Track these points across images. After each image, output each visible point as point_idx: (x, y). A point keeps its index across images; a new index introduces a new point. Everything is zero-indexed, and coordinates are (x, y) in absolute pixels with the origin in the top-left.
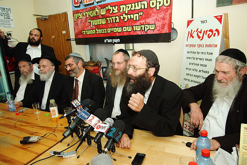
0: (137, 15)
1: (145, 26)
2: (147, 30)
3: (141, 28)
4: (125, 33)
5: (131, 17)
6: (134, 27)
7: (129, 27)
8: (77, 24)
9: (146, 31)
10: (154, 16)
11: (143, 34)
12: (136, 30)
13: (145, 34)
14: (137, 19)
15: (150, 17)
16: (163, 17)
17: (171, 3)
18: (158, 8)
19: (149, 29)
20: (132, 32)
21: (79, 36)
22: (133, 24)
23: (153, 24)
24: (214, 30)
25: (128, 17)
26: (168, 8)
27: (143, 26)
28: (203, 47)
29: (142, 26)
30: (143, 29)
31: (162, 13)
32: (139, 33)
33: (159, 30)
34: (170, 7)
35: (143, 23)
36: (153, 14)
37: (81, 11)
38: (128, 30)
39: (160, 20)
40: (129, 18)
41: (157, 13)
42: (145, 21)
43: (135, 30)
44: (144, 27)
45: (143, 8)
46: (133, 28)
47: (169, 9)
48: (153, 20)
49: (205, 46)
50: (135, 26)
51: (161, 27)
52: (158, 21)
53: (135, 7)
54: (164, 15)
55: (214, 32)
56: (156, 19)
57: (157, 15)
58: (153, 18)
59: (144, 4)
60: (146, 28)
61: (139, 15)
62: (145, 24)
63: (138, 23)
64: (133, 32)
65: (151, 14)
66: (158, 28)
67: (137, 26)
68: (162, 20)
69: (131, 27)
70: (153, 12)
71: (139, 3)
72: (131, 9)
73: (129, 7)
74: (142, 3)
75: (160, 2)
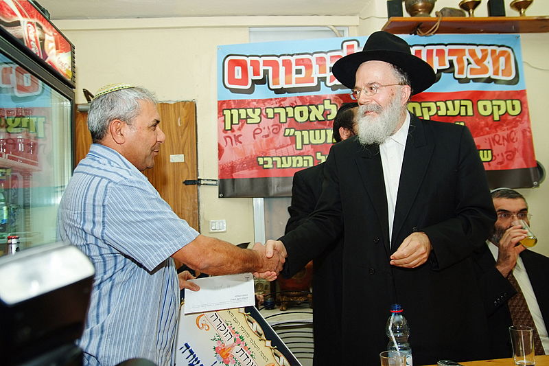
8: (237, 138)
10: (488, 133)
15: (482, 134)
16: (509, 136)
17: (524, 110)
18: (497, 118)
21: (241, 172)
23: (487, 150)
26: (518, 119)
31: (506, 128)
33: (501, 163)
34: (522, 118)
36: (487, 129)
37: (255, 103)
39: (500, 142)
41: (496, 128)
45: (463, 113)
47: (519, 121)
48: (488, 142)
51: (505, 155)
52: (498, 143)
53: (447, 109)
54: (509, 132)
56: (494, 140)
57: (494, 130)
58: (487, 137)
59: (466, 106)
65: (482, 128)
66: (499, 159)
68: (506, 143)
70: (487, 125)
71: (457, 103)
72: (437, 113)
73: (429, 109)
74: (463, 103)
75: (499, 106)
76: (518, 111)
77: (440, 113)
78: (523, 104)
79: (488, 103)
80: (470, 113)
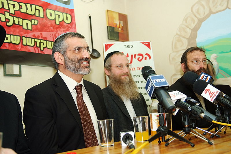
0: (29, 22)
1: (42, 41)
2: (44, 48)
3: (36, 42)
4: (7, 45)
5: (19, 22)
6: (24, 38)
7: (16, 37)
9: (42, 49)
10: (52, 31)
11: (37, 52)
12: (26, 45)
13: (40, 52)
14: (30, 28)
15: (48, 30)
17: (73, 21)
18: (57, 23)
19: (46, 47)
20: (20, 45)
22: (22, 33)
23: (51, 42)
24: (144, 55)
25: (14, 21)
26: (69, 26)
27: (38, 41)
28: (135, 70)
29: (36, 40)
30: (38, 45)
31: (62, 30)
32: (32, 50)
34: (72, 26)
35: (38, 36)
36: (52, 28)
38: (13, 42)
40: (16, 22)
41: (57, 28)
42: (41, 34)
43: (24, 43)
44: (40, 43)
45: (37, 14)
46: (21, 39)
47: (70, 27)
48: (52, 36)
49: (136, 69)
50: (26, 37)
53: (27, 9)
55: (145, 56)
56: (55, 36)
57: (56, 30)
58: (52, 33)
59: (39, 10)
60: (42, 44)
61: (33, 23)
62: (40, 38)
63: (31, 35)
64: (22, 47)
65: (49, 27)
67: (29, 38)
69: (19, 37)
70: (52, 25)
71: (33, 6)
72: (19, 10)
73: (14, 6)
74: (38, 7)
75: (59, 16)
76: (69, 21)
77: (22, 10)
78: (72, 17)
79: (52, 12)
80: (42, 15)
